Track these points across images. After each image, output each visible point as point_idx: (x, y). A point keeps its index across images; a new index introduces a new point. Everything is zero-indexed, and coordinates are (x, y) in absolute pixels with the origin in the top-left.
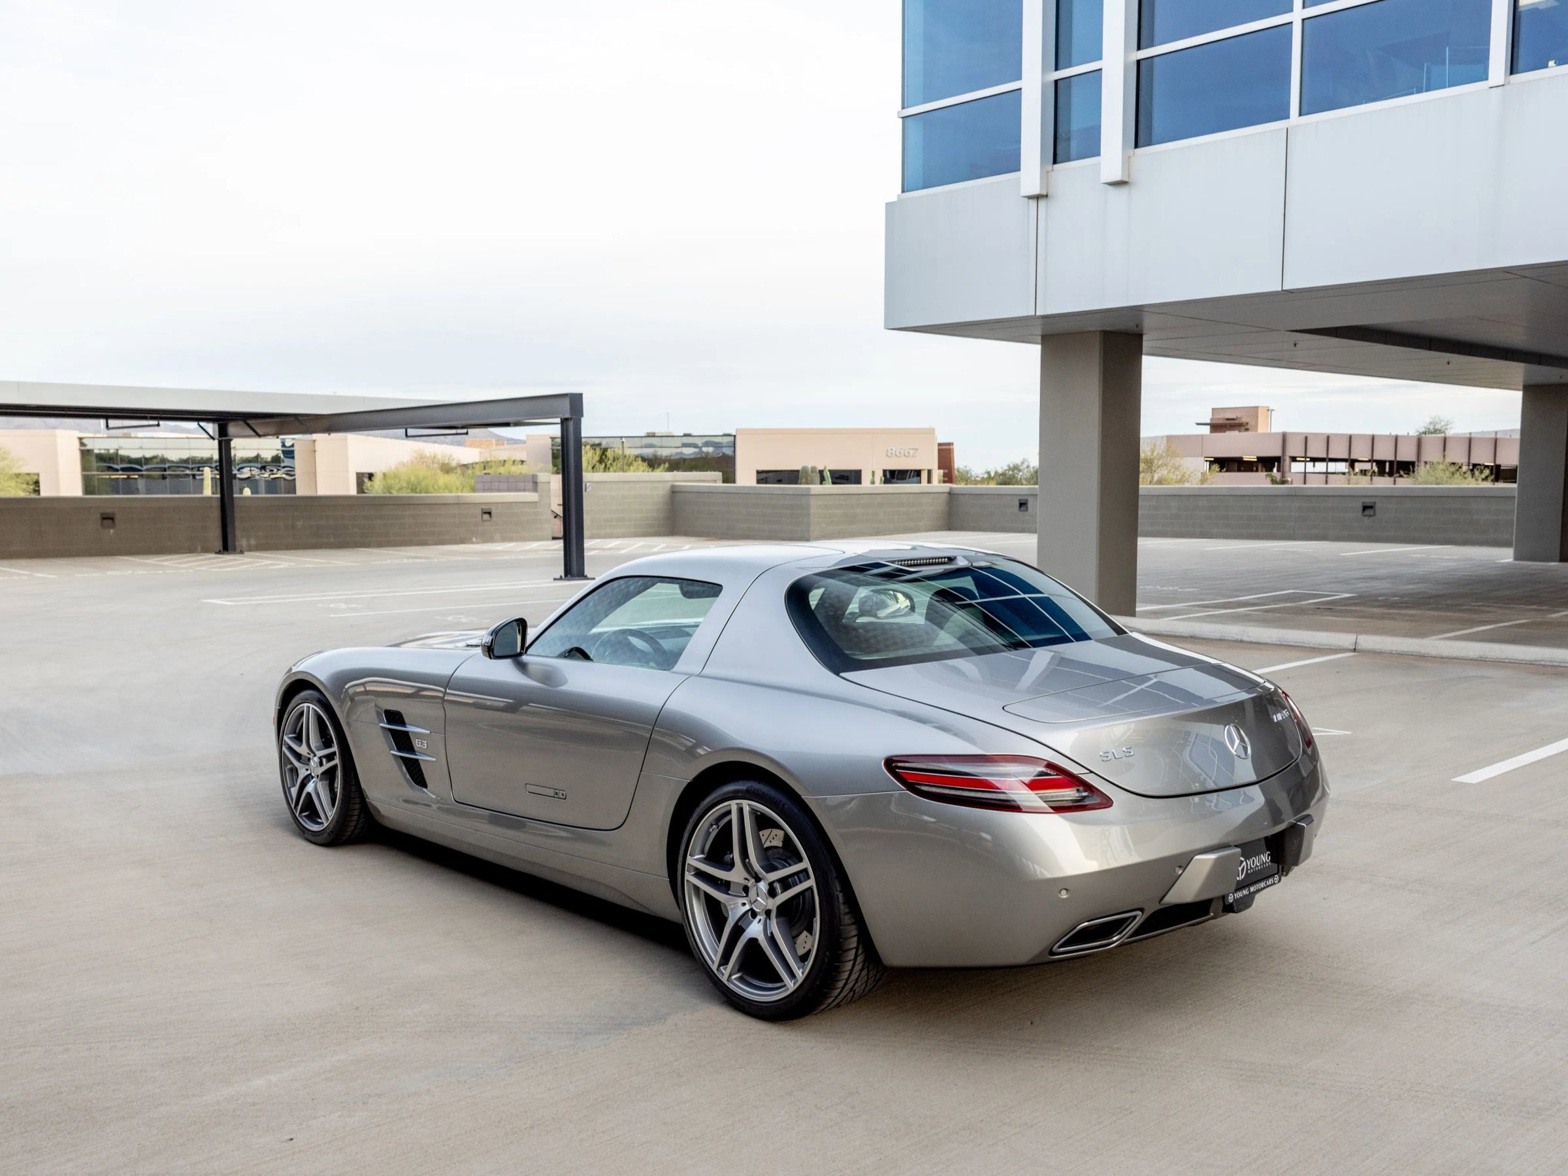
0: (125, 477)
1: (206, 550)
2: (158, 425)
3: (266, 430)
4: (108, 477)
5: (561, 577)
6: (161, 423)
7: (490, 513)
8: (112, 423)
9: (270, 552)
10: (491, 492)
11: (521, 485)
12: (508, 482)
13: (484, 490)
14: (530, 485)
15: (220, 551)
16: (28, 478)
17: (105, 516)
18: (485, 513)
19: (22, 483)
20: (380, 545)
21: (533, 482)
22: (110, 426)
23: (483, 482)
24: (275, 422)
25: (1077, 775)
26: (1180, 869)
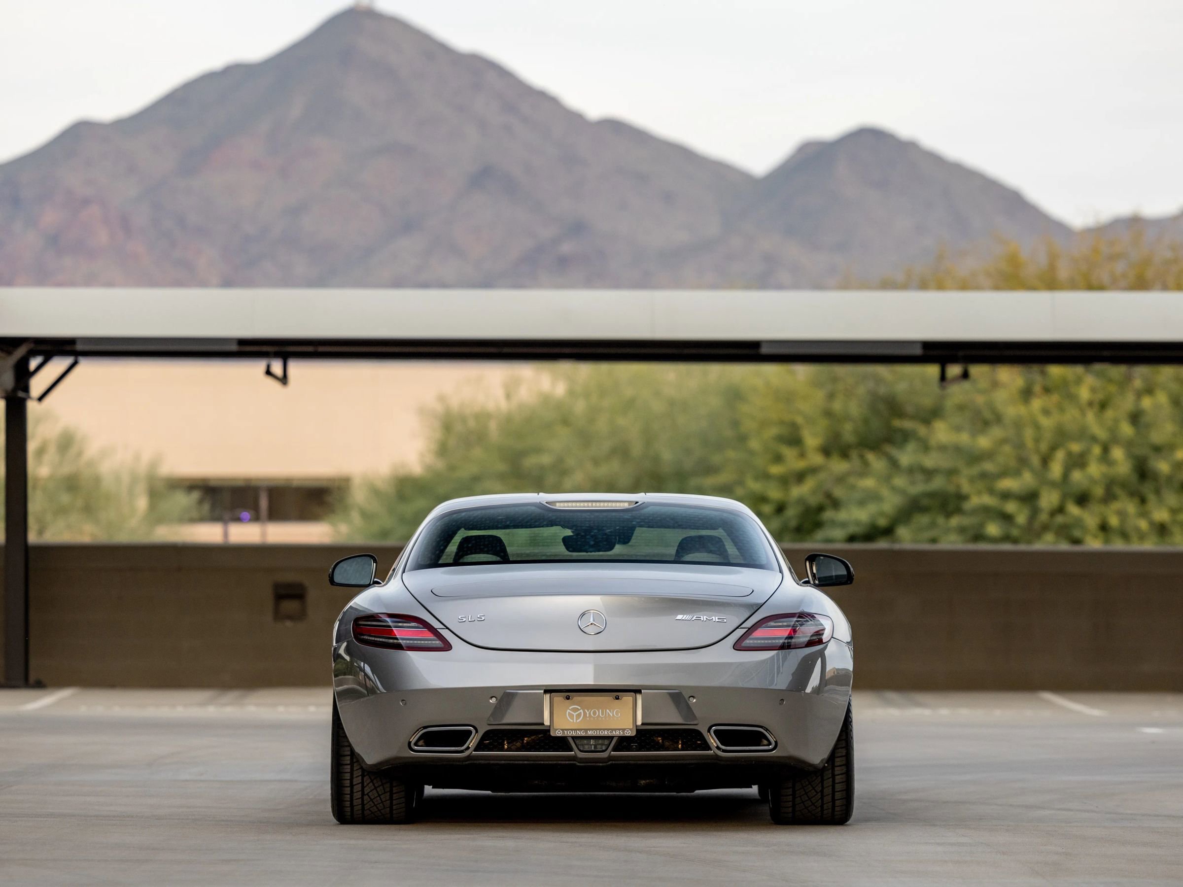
25: (436, 629)
26: (494, 699)
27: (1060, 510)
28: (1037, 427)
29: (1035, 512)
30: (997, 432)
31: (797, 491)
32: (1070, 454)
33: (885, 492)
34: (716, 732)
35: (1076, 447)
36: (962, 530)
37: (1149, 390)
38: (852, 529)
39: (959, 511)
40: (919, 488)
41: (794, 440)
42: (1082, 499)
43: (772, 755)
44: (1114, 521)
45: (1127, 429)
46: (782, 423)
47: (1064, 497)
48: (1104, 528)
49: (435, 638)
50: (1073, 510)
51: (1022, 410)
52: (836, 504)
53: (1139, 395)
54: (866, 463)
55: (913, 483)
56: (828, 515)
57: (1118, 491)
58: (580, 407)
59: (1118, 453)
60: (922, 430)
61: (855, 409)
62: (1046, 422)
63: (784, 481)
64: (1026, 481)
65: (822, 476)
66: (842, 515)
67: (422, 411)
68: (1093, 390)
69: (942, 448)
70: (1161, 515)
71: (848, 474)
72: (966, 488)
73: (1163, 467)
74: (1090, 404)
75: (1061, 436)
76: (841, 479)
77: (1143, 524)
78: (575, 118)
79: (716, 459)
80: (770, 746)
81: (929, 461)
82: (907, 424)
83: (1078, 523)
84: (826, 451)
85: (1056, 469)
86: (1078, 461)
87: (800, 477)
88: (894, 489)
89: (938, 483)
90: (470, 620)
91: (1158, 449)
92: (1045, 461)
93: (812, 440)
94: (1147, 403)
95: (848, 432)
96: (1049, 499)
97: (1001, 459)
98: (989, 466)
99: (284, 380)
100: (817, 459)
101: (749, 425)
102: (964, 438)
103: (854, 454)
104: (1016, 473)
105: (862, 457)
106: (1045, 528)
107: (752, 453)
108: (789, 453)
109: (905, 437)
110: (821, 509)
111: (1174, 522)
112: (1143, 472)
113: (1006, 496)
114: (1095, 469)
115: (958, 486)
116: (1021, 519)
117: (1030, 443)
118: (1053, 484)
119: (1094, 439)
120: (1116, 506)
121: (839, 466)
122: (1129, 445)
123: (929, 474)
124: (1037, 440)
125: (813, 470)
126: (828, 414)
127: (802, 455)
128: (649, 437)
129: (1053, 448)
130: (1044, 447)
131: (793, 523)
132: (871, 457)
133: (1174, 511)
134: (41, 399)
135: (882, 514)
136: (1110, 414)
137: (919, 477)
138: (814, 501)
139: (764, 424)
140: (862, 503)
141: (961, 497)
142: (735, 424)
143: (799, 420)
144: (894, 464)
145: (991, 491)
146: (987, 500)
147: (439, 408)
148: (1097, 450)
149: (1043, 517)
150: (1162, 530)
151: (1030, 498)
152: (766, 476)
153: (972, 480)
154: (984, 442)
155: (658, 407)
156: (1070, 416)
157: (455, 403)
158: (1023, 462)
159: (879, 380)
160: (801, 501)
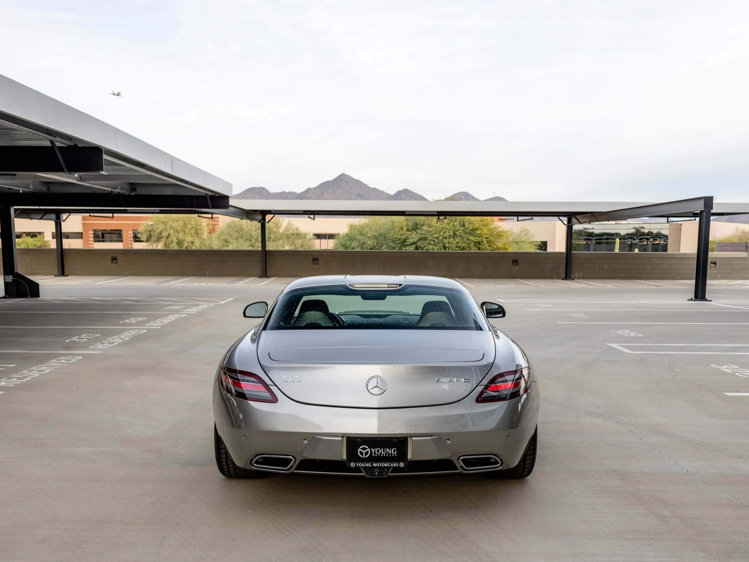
0: (585, 243)
1: (558, 278)
2: (532, 219)
3: (585, 220)
4: (578, 243)
5: (692, 299)
6: (533, 218)
7: (715, 263)
8: (520, 218)
9: (586, 280)
10: (724, 252)
11: (739, 248)
12: (733, 246)
13: (720, 251)
14: (744, 248)
15: (564, 278)
16: (536, 243)
17: (514, 261)
18: (712, 263)
19: (533, 246)
20: (648, 279)
21: (746, 247)
22: (519, 219)
23: (720, 246)
24: (588, 216)
25: (268, 385)
26: (306, 440)
27: (442, 240)
28: (439, 227)
29: (438, 240)
30: (432, 228)
31: (402, 237)
32: (444, 231)
33: (416, 237)
34: (462, 460)
35: (445, 230)
36: (427, 243)
37: (455, 221)
38: (411, 243)
39: (427, 240)
40: (421, 236)
41: (402, 229)
42: (445, 238)
43: (499, 470)
44: (450, 242)
45: (452, 228)
46: (400, 226)
47: (443, 238)
48: (449, 243)
49: (267, 391)
50: (444, 240)
51: (437, 225)
52: (408, 239)
53: (454, 222)
54: (413, 232)
55: (420, 236)
56: (407, 240)
57: (451, 237)
58: (370, 224)
59: (451, 231)
60: (421, 228)
61: (411, 224)
62: (440, 227)
63: (401, 235)
64: (437, 235)
65: (406, 234)
66: (409, 240)
67: (347, 224)
68: (447, 222)
69: (424, 230)
70: (457, 241)
71: (410, 234)
72: (428, 236)
73: (458, 233)
74: (447, 224)
75: (442, 229)
76: (409, 235)
77: (455, 242)
78: (370, 188)
79: (390, 232)
80: (498, 465)
81: (422, 232)
82: (419, 227)
83: (445, 242)
84: (407, 231)
85: (442, 234)
86: (445, 233)
87: (403, 235)
88: (417, 237)
89: (424, 236)
90: (291, 380)
91: (457, 231)
92: (440, 232)
93: (405, 229)
94: (455, 223)
95: (410, 228)
96: (441, 238)
97: (433, 232)
98: (432, 233)
99: (314, 219)
100: (406, 232)
101: (395, 227)
102: (428, 229)
103: (411, 231)
104: (436, 234)
105: (412, 232)
106: (440, 242)
107: (396, 231)
108: (401, 231)
109: (418, 229)
110: (406, 239)
111: (459, 242)
112: (454, 234)
113: (434, 238)
114: (447, 234)
115: (427, 236)
116: (436, 241)
117: (438, 230)
118: (441, 236)
119: (447, 229)
120: (451, 239)
121: (408, 233)
122: (453, 230)
123: (422, 234)
124: (439, 229)
125: (405, 234)
126: (407, 225)
127: (403, 231)
128: (380, 228)
129: (441, 230)
130: (440, 230)
131: (402, 242)
132: (414, 232)
133: (459, 240)
134: (268, 223)
135: (415, 240)
136: (450, 225)
137: (421, 235)
138: (405, 238)
139: (398, 227)
140: (412, 239)
141: (427, 238)
142: (393, 227)
143: (403, 226)
144: (417, 232)
145: (432, 237)
146: (431, 238)
147: (350, 224)
148: (448, 231)
149: (440, 241)
150: (457, 243)
151: (438, 238)
152: (398, 234)
153: (429, 235)
154: (431, 229)
155: (382, 224)
156: (444, 226)
157: (352, 223)
158: (437, 232)
159: (414, 220)
160: (403, 238)
